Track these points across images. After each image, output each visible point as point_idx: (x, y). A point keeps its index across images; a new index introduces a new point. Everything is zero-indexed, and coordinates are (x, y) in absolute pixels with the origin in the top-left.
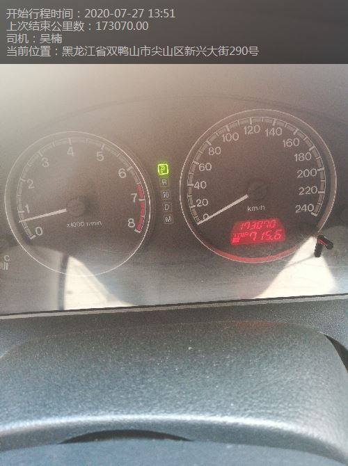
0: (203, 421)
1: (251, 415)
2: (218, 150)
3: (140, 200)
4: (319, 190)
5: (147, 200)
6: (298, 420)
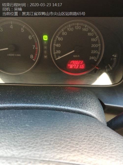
2: (66, 33)
3: (36, 48)
4: (98, 52)
5: (38, 48)
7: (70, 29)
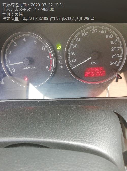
0: (57, 142)
1: (75, 141)
2: (80, 39)
4: (120, 56)
5: (52, 59)
6: (93, 144)
7: (84, 34)
